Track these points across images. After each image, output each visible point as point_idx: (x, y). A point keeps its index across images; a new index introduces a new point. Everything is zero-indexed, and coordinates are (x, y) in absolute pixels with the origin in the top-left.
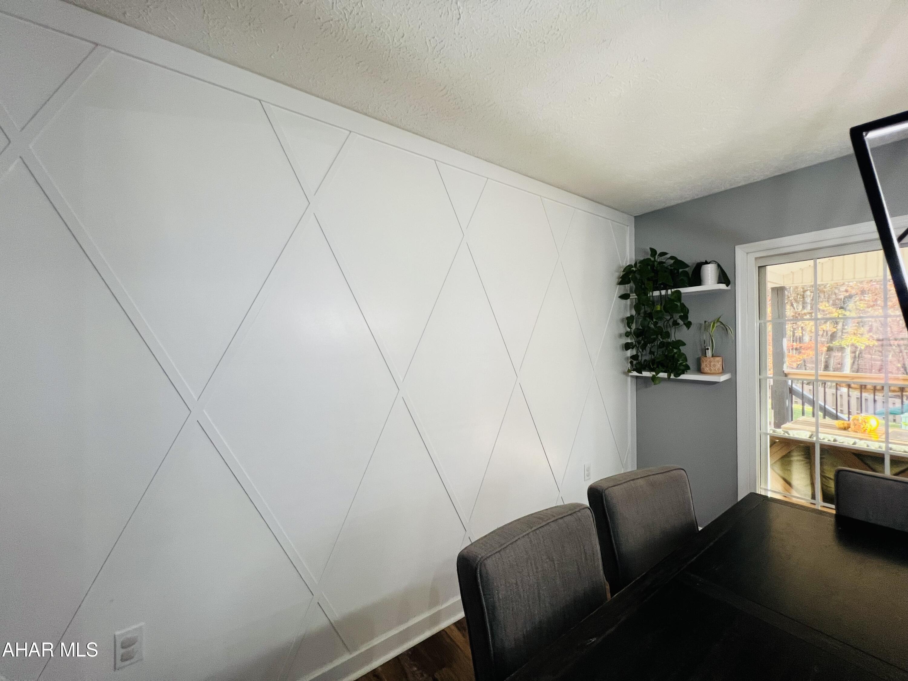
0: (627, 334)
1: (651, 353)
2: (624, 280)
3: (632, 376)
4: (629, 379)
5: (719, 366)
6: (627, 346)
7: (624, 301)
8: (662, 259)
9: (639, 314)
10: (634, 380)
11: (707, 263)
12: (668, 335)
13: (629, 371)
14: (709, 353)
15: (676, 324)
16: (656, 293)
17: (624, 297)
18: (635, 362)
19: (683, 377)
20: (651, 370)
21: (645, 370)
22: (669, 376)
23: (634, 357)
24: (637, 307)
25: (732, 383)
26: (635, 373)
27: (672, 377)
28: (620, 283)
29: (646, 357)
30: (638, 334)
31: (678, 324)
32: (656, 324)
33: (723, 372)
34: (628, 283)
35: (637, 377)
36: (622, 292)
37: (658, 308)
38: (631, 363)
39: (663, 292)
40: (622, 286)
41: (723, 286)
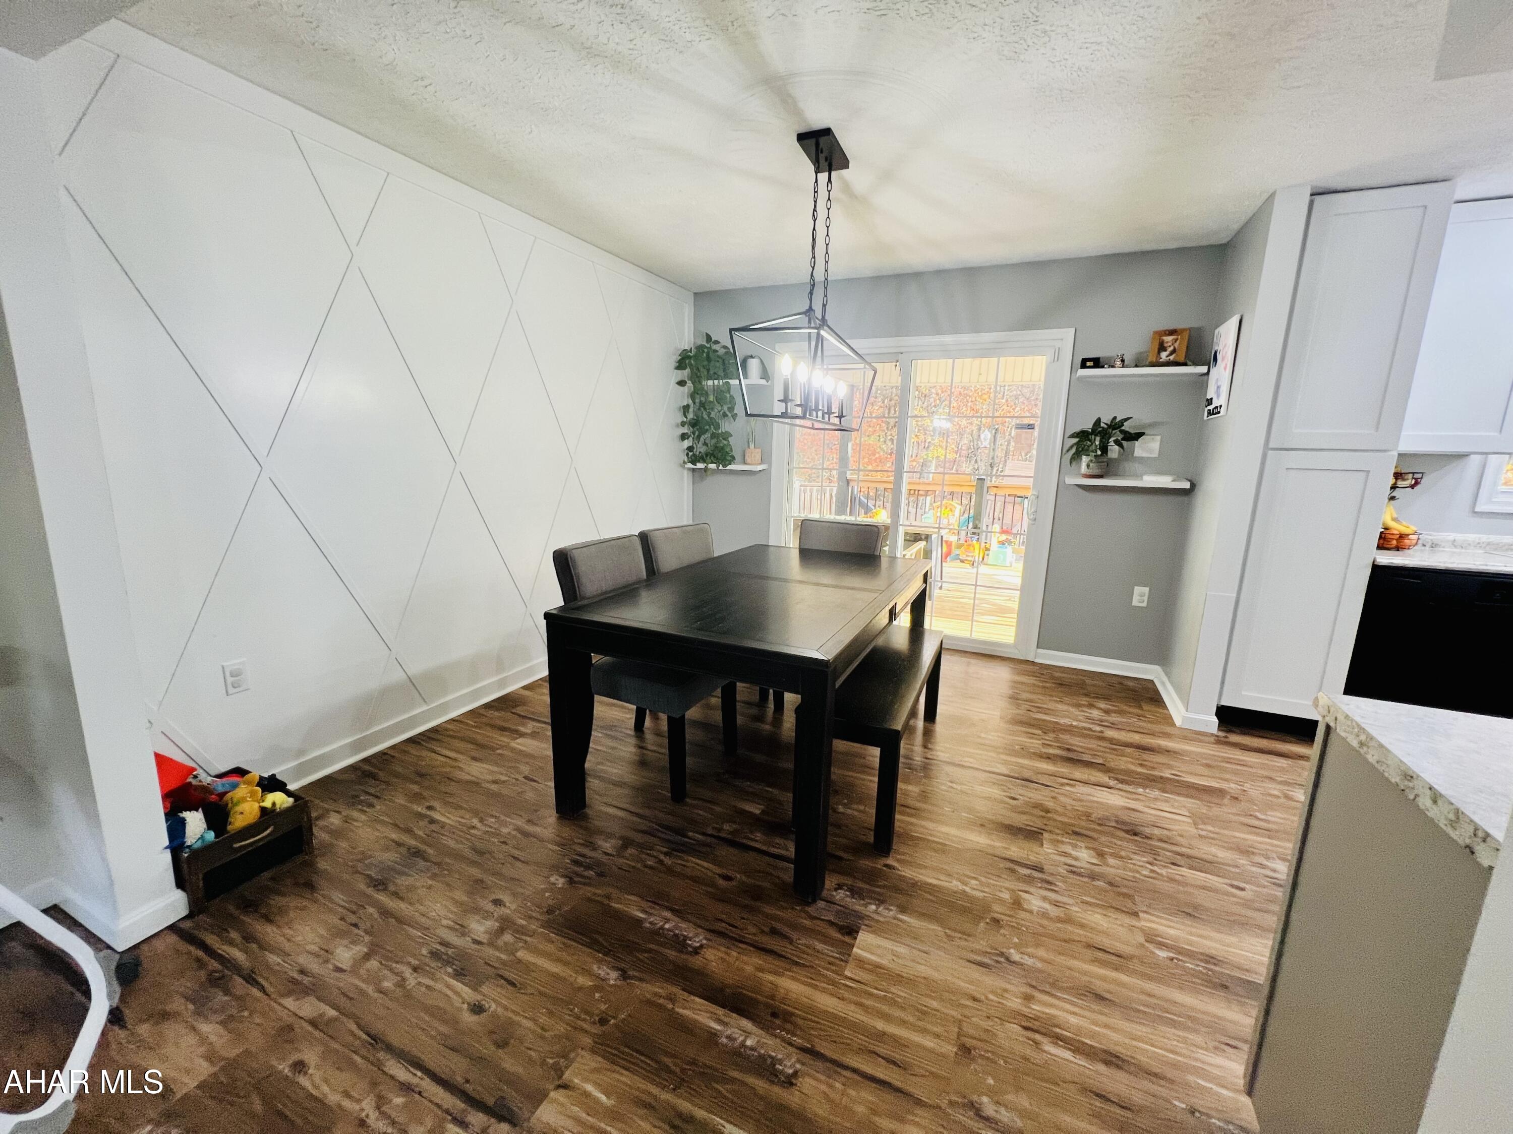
0: (683, 424)
1: (705, 444)
2: (681, 365)
3: (689, 469)
4: (686, 472)
5: (758, 457)
6: (683, 437)
7: (681, 388)
8: (715, 347)
9: (694, 403)
10: (691, 474)
11: (752, 357)
12: (717, 427)
13: (685, 463)
14: (752, 446)
15: (725, 415)
16: (710, 383)
17: (681, 383)
18: (691, 454)
19: (730, 467)
20: (704, 461)
21: (699, 462)
22: (718, 467)
23: (690, 449)
24: (692, 396)
25: (766, 472)
26: (690, 465)
27: (721, 467)
28: (678, 368)
29: (700, 449)
30: (694, 424)
31: (727, 416)
32: (709, 414)
33: (762, 462)
34: (685, 369)
35: (693, 469)
36: (679, 379)
37: (711, 398)
38: (687, 455)
39: (716, 382)
40: (679, 372)
41: (763, 382)
